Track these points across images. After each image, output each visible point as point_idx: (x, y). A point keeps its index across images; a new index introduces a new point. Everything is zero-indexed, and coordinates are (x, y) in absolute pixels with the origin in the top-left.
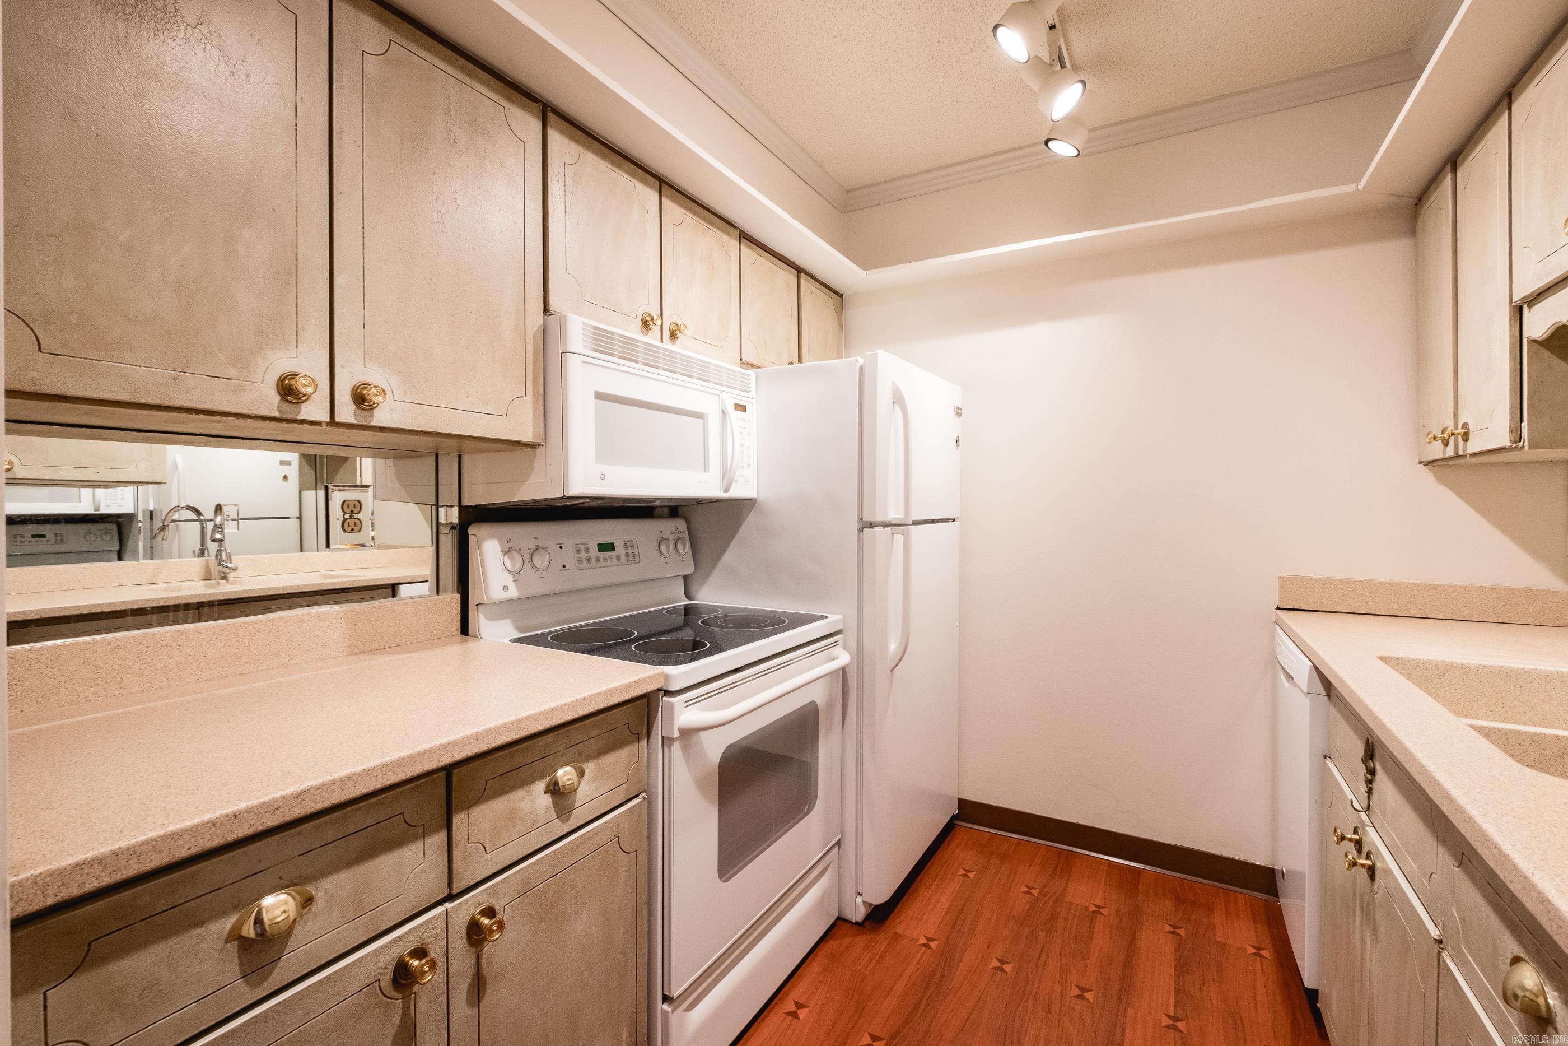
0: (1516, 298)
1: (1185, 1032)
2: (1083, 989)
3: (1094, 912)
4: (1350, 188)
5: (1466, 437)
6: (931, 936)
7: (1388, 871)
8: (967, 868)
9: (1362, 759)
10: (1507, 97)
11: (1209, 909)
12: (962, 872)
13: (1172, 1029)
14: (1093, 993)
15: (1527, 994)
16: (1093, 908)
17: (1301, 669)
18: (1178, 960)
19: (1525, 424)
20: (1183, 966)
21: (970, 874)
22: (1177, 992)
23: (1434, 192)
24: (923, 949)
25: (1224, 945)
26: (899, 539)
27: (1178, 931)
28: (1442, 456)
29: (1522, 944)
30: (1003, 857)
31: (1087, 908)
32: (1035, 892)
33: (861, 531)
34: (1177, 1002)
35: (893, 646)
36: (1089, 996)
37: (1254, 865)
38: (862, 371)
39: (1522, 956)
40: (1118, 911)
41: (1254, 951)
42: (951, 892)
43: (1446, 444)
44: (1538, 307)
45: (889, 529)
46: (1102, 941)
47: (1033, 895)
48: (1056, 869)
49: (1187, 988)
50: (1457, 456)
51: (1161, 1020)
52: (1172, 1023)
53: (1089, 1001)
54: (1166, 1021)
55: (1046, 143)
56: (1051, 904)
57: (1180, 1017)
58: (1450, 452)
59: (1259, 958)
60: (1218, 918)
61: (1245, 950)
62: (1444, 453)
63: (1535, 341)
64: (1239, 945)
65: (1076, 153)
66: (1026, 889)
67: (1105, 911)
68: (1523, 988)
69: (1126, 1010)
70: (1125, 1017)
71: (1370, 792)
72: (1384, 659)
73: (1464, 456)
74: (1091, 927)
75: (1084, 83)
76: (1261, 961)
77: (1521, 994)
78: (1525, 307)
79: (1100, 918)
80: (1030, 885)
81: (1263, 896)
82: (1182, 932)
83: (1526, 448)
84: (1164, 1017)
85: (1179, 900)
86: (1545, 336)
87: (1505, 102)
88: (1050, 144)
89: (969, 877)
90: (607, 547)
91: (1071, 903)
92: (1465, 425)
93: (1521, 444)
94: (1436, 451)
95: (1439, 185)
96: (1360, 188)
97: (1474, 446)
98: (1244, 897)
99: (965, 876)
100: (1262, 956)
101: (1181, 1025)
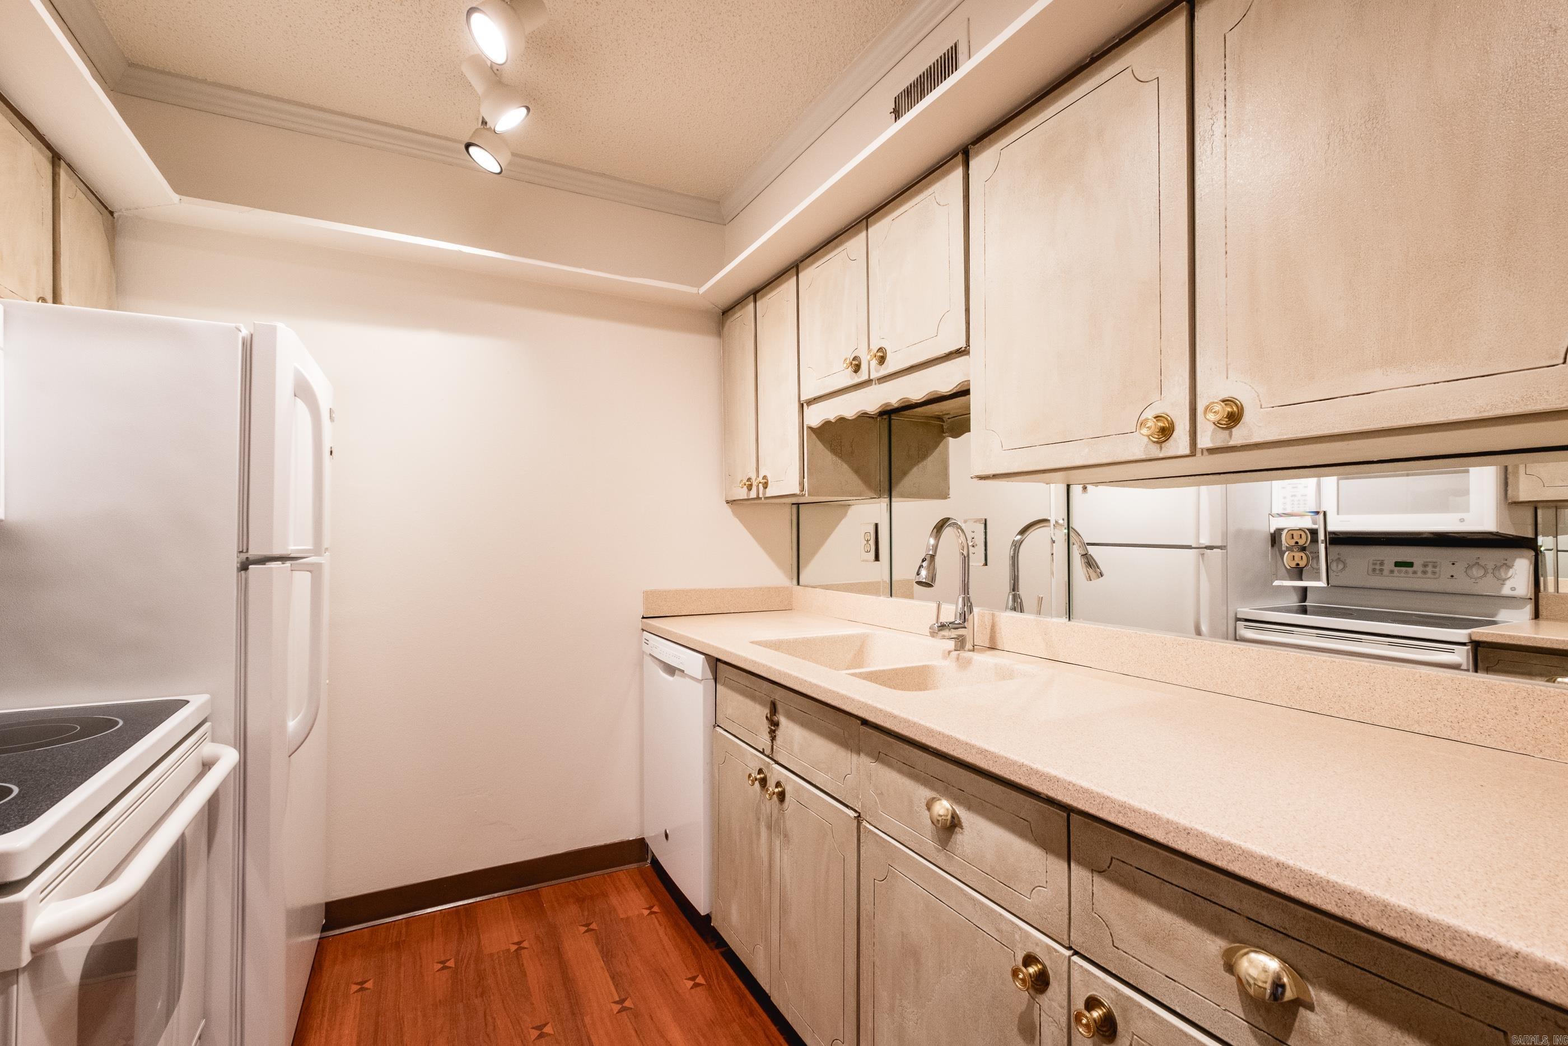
0: (803, 398)
1: (633, 1007)
2: (539, 1028)
3: (516, 950)
4: (693, 290)
5: (766, 486)
7: (798, 789)
8: (360, 980)
9: (767, 717)
10: (794, 268)
11: (605, 895)
12: (355, 988)
13: (622, 1011)
14: (550, 1024)
15: (943, 817)
16: (514, 948)
17: (692, 663)
18: (601, 951)
19: (806, 480)
20: (607, 955)
21: (366, 985)
22: (613, 978)
23: (740, 310)
25: (628, 918)
26: (302, 575)
27: (591, 927)
28: (746, 498)
29: (933, 788)
30: (397, 946)
31: (508, 950)
32: (451, 964)
33: (244, 567)
34: (616, 986)
35: (292, 724)
36: (548, 1029)
37: (628, 841)
38: (246, 344)
39: (935, 796)
40: (537, 937)
41: (648, 911)
42: (352, 1017)
43: (750, 488)
44: (813, 407)
45: (287, 563)
46: (536, 972)
47: (450, 967)
48: (461, 930)
49: (618, 970)
50: (758, 498)
51: (612, 1010)
52: (620, 1006)
53: (550, 1035)
54: (616, 1008)
55: (468, 146)
56: (472, 966)
57: (624, 997)
58: (753, 494)
59: (653, 916)
60: (614, 900)
61: (643, 914)
62: (748, 495)
63: (810, 428)
64: (637, 913)
65: (498, 170)
66: (440, 966)
67: (525, 944)
68: (940, 815)
69: (583, 1020)
70: (585, 1026)
71: (773, 739)
72: (752, 642)
73: (761, 498)
74: (521, 966)
75: (527, 108)
76: (656, 916)
77: (940, 818)
78: (805, 405)
79: (525, 953)
80: (443, 959)
81: (636, 865)
82: (594, 926)
83: (807, 495)
84: (613, 1006)
85: (580, 900)
86: (819, 425)
87: (795, 269)
88: (472, 149)
89: (367, 989)
91: (491, 955)
92: (765, 477)
93: (804, 492)
94: (742, 493)
95: (743, 308)
96: (701, 292)
97: (770, 492)
98: (625, 872)
99: (362, 989)
100: (655, 913)
101: (628, 1004)
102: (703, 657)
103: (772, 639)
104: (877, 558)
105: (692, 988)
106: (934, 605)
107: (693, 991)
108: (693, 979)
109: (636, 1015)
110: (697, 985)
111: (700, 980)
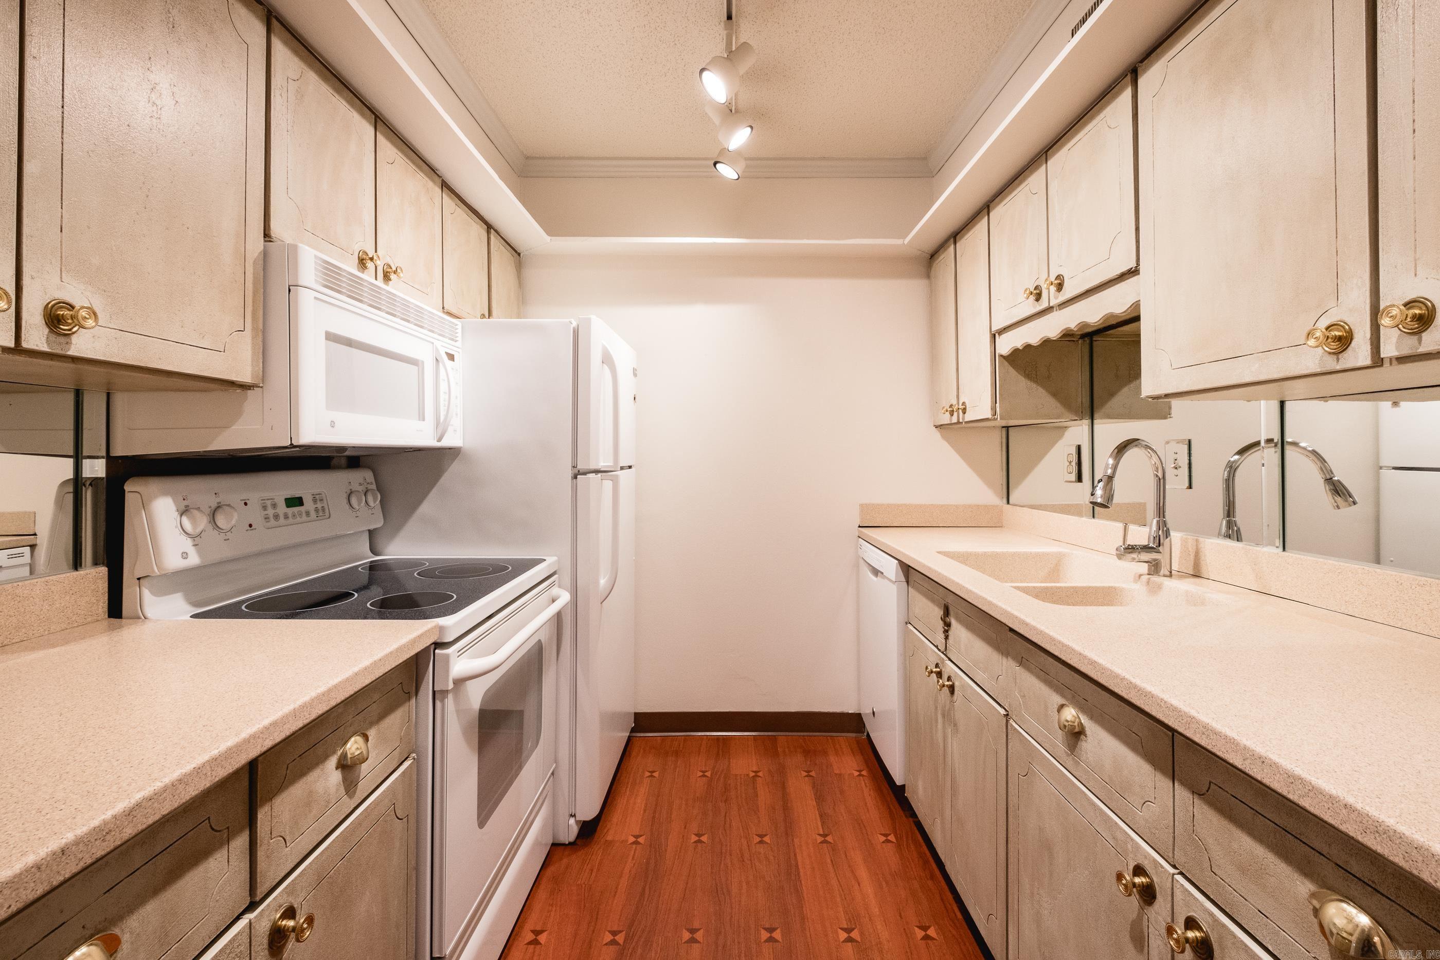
0: (994, 329)
1: (833, 842)
2: (761, 836)
3: (753, 776)
4: (899, 242)
5: (964, 412)
6: (638, 834)
7: (964, 686)
8: (651, 770)
9: (941, 618)
10: (986, 208)
11: (825, 753)
12: (648, 774)
13: (824, 843)
14: (768, 836)
15: (1070, 723)
16: (752, 774)
17: (891, 568)
18: (815, 794)
19: (998, 405)
20: (820, 798)
21: (654, 774)
22: (821, 816)
23: (943, 253)
24: (634, 846)
25: (840, 775)
26: (608, 484)
27: (811, 774)
28: (949, 422)
29: (1063, 695)
30: (677, 753)
31: (748, 775)
32: (708, 774)
33: (575, 477)
34: (823, 823)
35: (603, 582)
36: (767, 839)
37: (848, 714)
38: (576, 333)
39: (1064, 703)
40: (770, 771)
41: (858, 773)
42: (643, 793)
43: (952, 413)
44: (1004, 336)
45: (599, 475)
46: (764, 796)
47: (707, 777)
48: (718, 754)
49: (826, 812)
50: (958, 423)
51: (816, 839)
52: (823, 839)
53: (767, 843)
54: (820, 839)
55: (715, 163)
56: (722, 779)
57: (827, 833)
58: (955, 420)
59: (861, 778)
60: (832, 759)
61: (853, 774)
62: (951, 420)
63: (1001, 356)
64: (849, 772)
65: (736, 177)
66: (701, 774)
67: (760, 774)
68: (1067, 721)
69: (793, 840)
70: (794, 845)
71: (947, 638)
72: (938, 552)
73: (962, 423)
74: (755, 788)
75: (751, 127)
77: (1067, 724)
78: (997, 335)
79: (759, 780)
80: (703, 770)
81: (854, 735)
82: (813, 774)
83: (999, 419)
84: (818, 837)
85: (807, 753)
86: (1009, 353)
87: (986, 210)
88: (719, 166)
89: (655, 777)
90: (295, 502)
91: (736, 775)
92: (964, 404)
93: (996, 417)
94: (946, 419)
95: (945, 250)
96: (906, 242)
97: (969, 417)
98: (844, 738)
99: (651, 776)
100: (863, 776)
101: (829, 839)
102: (897, 561)
103: (961, 550)
104: (1079, 479)
105: (883, 842)
106: (1120, 526)
107: (884, 845)
108: (886, 835)
109: (834, 848)
110: (888, 841)
111: (892, 838)
